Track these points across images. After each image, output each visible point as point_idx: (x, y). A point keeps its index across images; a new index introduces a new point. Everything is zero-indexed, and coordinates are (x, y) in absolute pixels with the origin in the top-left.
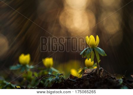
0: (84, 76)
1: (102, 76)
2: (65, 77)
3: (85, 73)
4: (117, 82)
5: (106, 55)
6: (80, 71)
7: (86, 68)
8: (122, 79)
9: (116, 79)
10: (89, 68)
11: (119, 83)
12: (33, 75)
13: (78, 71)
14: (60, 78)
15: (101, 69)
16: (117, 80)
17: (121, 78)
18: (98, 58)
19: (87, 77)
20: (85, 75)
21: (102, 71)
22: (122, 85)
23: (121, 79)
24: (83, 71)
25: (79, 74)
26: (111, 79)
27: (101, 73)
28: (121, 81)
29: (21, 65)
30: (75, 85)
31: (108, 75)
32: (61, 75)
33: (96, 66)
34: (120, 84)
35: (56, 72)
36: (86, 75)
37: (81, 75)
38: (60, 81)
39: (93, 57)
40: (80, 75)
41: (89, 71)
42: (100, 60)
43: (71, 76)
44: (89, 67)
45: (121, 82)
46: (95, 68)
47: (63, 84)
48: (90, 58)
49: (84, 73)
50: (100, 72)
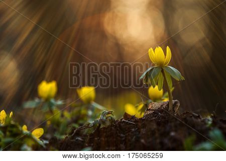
0: (148, 115)
1: (178, 114)
2: (115, 117)
3: (150, 110)
4: (203, 123)
5: (183, 78)
6: (141, 106)
7: (150, 101)
8: (212, 117)
9: (200, 119)
10: (155, 101)
11: (206, 124)
12: (62, 116)
13: (137, 107)
14: (107, 118)
15: (176, 103)
16: (202, 119)
17: (210, 115)
18: (170, 84)
19: (152, 116)
20: (149, 112)
21: (177, 106)
22: (212, 128)
23: (209, 118)
24: (146, 106)
25: (139, 111)
26: (193, 118)
27: (177, 109)
28: (209, 120)
29: (43, 100)
30: (133, 130)
31: (187, 112)
32: (109, 113)
33: (167, 97)
34: (208, 126)
35: (99, 110)
36: (151, 112)
37: (143, 114)
38: (108, 124)
39: (161, 82)
40: (141, 114)
41: (155, 105)
42: (173, 88)
43: (126, 116)
44: (156, 99)
45: (210, 123)
46: (166, 100)
47: (113, 128)
48: (157, 84)
49: (148, 110)
50: (173, 108)
